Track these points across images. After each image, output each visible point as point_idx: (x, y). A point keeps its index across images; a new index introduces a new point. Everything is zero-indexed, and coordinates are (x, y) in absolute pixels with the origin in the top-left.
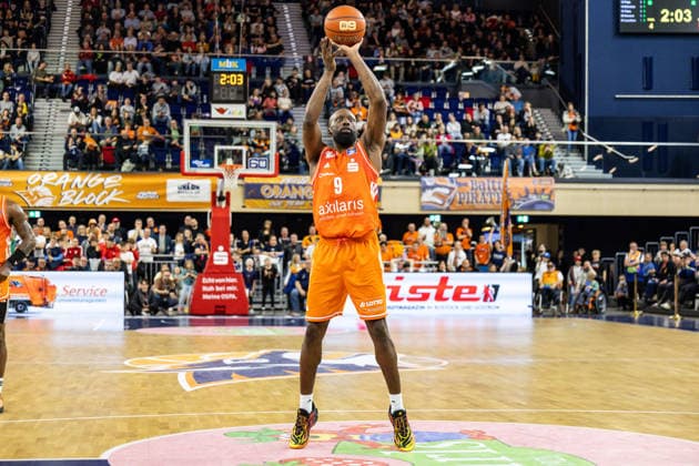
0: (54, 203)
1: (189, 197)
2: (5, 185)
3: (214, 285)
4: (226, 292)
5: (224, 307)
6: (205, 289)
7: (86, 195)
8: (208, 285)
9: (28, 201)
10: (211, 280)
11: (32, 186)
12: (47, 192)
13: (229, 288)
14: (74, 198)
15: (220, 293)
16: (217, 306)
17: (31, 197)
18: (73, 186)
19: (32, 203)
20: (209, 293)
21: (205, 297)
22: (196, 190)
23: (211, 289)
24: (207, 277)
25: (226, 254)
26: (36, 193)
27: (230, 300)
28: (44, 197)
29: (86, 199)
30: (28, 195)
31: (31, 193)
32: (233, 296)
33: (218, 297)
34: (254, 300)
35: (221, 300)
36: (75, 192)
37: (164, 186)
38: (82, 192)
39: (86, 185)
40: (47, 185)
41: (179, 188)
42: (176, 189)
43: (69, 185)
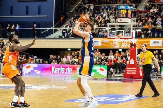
0: (120, 47)
1: (156, 45)
2: (107, 42)
3: (130, 70)
4: (133, 72)
5: (132, 76)
6: (127, 71)
7: (128, 45)
8: (128, 70)
9: (113, 46)
10: (129, 68)
11: (114, 42)
12: (118, 44)
13: (134, 71)
14: (125, 45)
15: (131, 72)
16: (131, 76)
17: (114, 45)
18: (125, 42)
19: (114, 47)
20: (128, 72)
21: (127, 73)
22: (158, 43)
23: (129, 71)
24: (128, 67)
25: (134, 61)
26: (115, 44)
27: (134, 74)
28: (117, 45)
29: (128, 46)
30: (113, 45)
31: (114, 44)
32: (135, 73)
33: (131, 73)
34: (158, 75)
35: (132, 74)
36: (125, 44)
37: (149, 42)
38: (127, 44)
39: (128, 42)
40: (118, 42)
41: (153, 42)
42: (152, 43)
43: (124, 42)
